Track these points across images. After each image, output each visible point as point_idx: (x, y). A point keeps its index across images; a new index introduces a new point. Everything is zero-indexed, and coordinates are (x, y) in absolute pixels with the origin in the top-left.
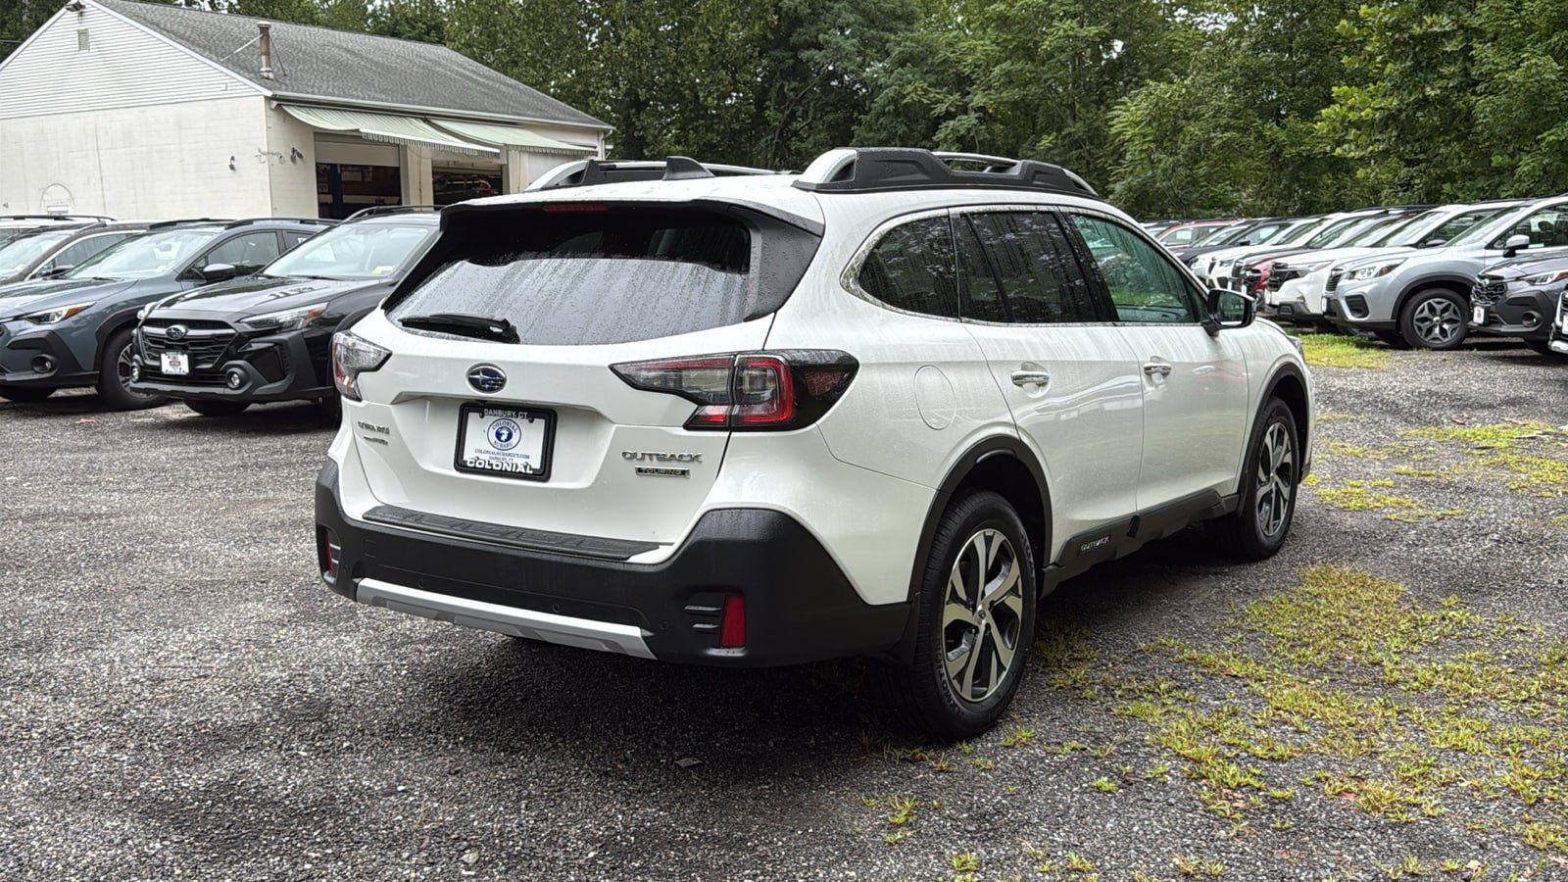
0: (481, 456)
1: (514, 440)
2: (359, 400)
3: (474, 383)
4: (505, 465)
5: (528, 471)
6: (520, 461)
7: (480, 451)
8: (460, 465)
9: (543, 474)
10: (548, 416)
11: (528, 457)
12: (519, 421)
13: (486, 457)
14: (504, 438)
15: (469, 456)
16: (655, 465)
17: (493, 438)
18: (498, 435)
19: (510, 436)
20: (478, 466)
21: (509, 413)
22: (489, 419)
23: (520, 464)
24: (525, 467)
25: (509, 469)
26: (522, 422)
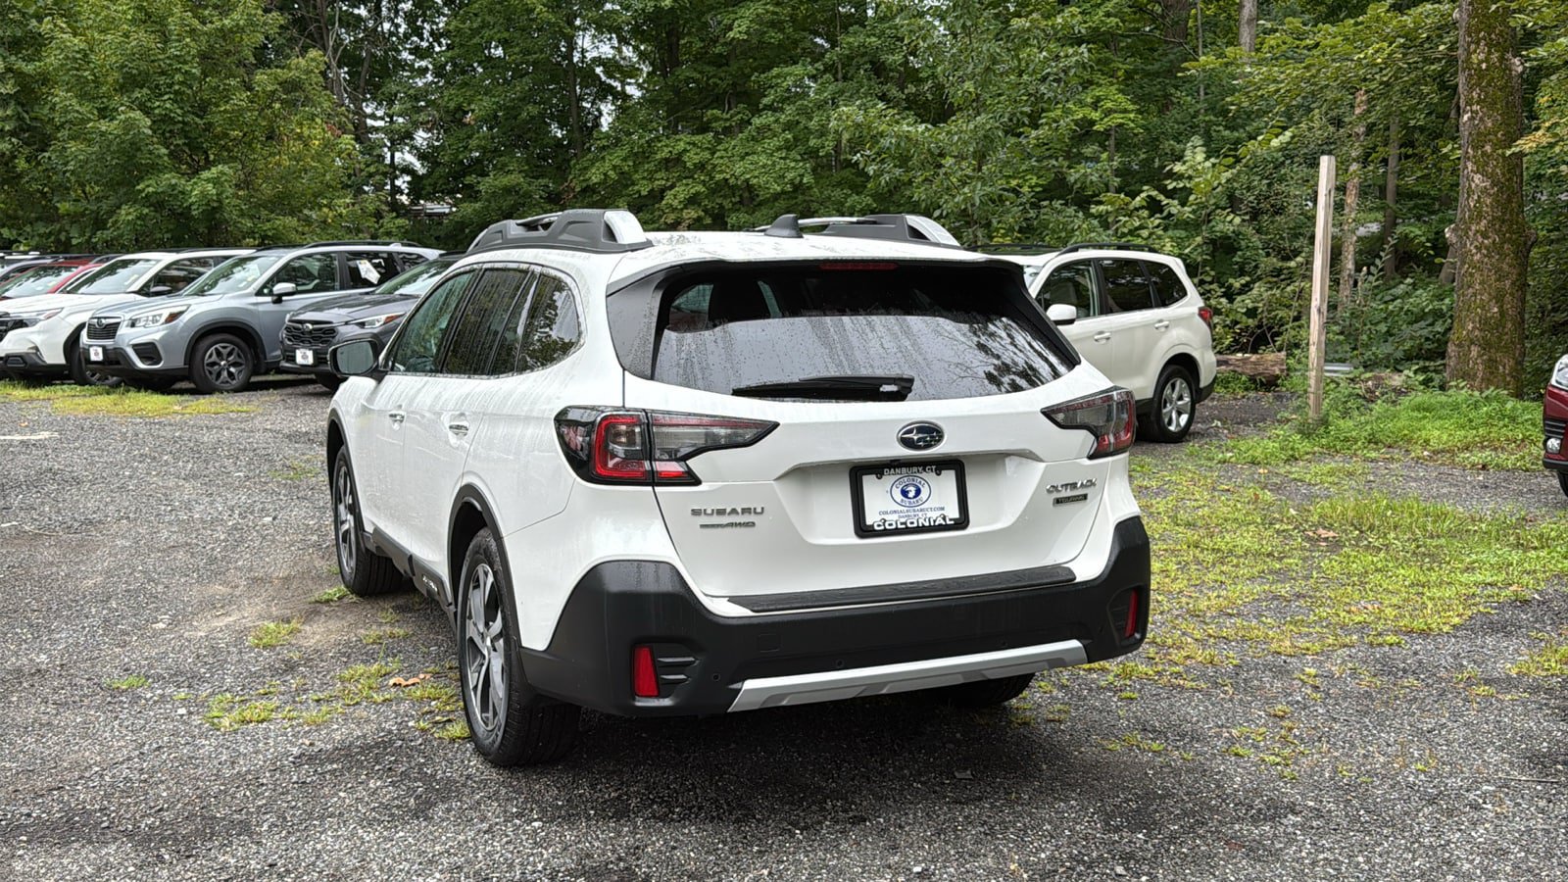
0: (886, 517)
1: (924, 495)
2: (697, 482)
3: (907, 443)
4: (921, 521)
5: (948, 522)
6: (933, 515)
7: (886, 513)
8: (863, 530)
9: (962, 523)
10: (955, 464)
11: (943, 509)
12: (924, 475)
13: (895, 517)
14: (911, 495)
15: (872, 518)
16: (1069, 493)
17: (899, 497)
18: (905, 493)
19: (918, 492)
20: (888, 527)
21: (915, 469)
22: (889, 479)
23: (935, 517)
24: (944, 519)
25: (927, 524)
26: (929, 476)
